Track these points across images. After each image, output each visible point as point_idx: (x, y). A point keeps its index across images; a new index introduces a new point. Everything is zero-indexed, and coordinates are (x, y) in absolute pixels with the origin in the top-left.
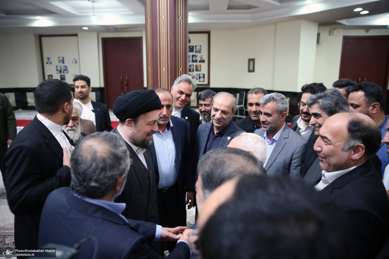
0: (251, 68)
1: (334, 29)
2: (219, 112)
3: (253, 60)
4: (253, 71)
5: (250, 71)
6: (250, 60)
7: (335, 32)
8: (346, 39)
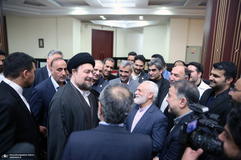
0: (41, 45)
1: (87, 25)
2: (98, 71)
3: (42, 40)
4: (43, 47)
5: (40, 47)
6: (40, 40)
7: (88, 26)
8: (94, 31)
